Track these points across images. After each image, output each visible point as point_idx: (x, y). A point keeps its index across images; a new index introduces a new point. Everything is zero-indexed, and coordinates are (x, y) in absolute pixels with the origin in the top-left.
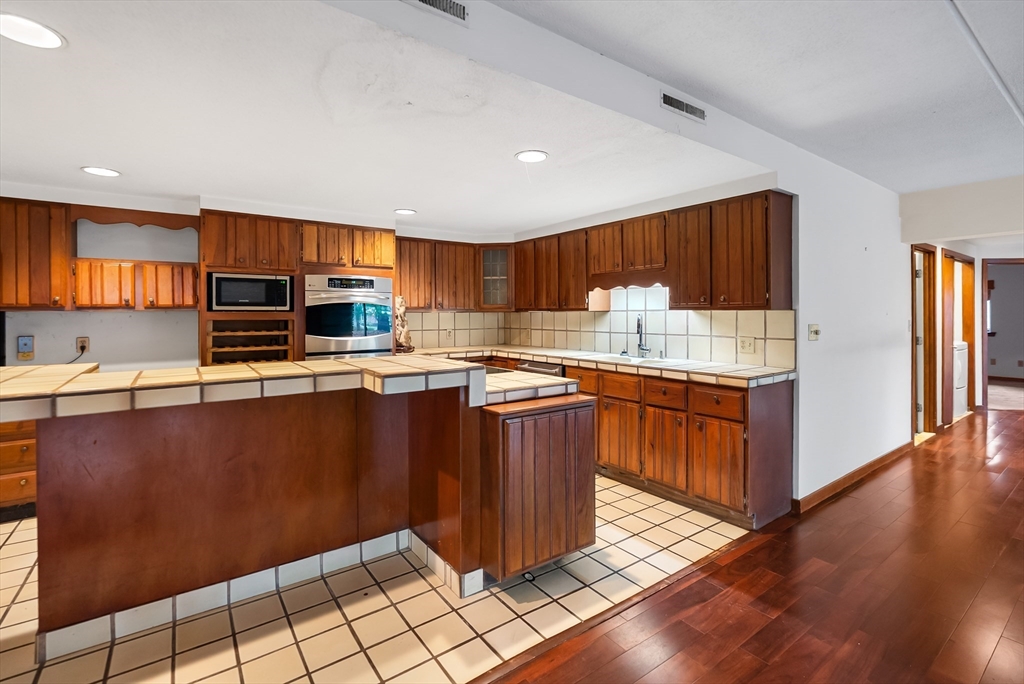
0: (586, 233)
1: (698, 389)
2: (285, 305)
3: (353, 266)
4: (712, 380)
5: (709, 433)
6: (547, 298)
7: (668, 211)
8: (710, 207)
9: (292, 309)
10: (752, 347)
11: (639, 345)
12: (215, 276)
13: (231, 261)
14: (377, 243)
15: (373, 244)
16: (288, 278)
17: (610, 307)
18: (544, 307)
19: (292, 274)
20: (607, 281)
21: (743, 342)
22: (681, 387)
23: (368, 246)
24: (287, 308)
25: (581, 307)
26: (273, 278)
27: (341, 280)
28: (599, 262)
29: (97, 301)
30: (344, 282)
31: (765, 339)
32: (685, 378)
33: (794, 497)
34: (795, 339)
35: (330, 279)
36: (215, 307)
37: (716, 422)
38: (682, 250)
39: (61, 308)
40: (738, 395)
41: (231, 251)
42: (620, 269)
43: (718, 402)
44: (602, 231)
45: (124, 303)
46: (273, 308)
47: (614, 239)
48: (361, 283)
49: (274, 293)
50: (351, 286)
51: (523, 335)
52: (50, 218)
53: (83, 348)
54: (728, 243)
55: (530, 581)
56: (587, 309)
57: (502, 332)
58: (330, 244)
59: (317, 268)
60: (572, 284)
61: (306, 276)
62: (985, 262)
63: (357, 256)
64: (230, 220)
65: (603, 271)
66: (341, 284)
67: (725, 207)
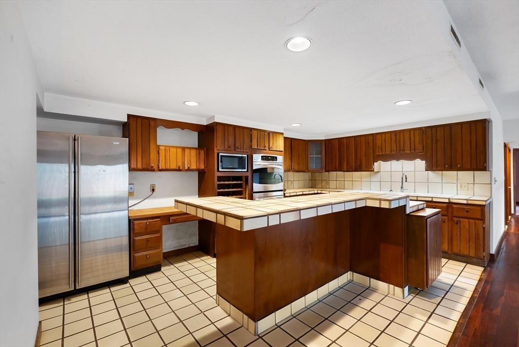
0: (373, 136)
1: (454, 206)
3: (269, 150)
4: (465, 202)
5: (462, 226)
6: (347, 165)
7: (425, 127)
8: (450, 125)
9: (248, 170)
10: (466, 188)
11: (402, 187)
12: (220, 154)
13: (226, 148)
14: (278, 139)
15: (276, 140)
16: (246, 156)
17: (380, 170)
18: (345, 170)
19: (247, 154)
20: (386, 158)
21: (461, 185)
22: (445, 205)
23: (275, 141)
24: (246, 170)
25: (370, 170)
26: (241, 155)
27: (266, 157)
28: (382, 149)
29: (168, 167)
31: (474, 184)
32: (447, 201)
33: (491, 253)
34: (491, 184)
35: (262, 156)
36: (220, 170)
37: (467, 220)
38: (434, 144)
39: (153, 170)
40: (479, 208)
41: (226, 142)
42: (395, 152)
43: (467, 212)
44: (383, 135)
45: (178, 167)
46: (241, 170)
47: (391, 139)
48: (273, 158)
49: (241, 162)
51: (324, 183)
52: (150, 125)
53: (153, 190)
54: (462, 142)
55: (423, 291)
56: (373, 171)
57: (310, 181)
58: (261, 139)
59: (257, 151)
60: (364, 159)
61: (254, 155)
62: (514, 149)
63: (271, 146)
64: (226, 127)
65: (384, 153)
66: (266, 159)
67: (460, 126)
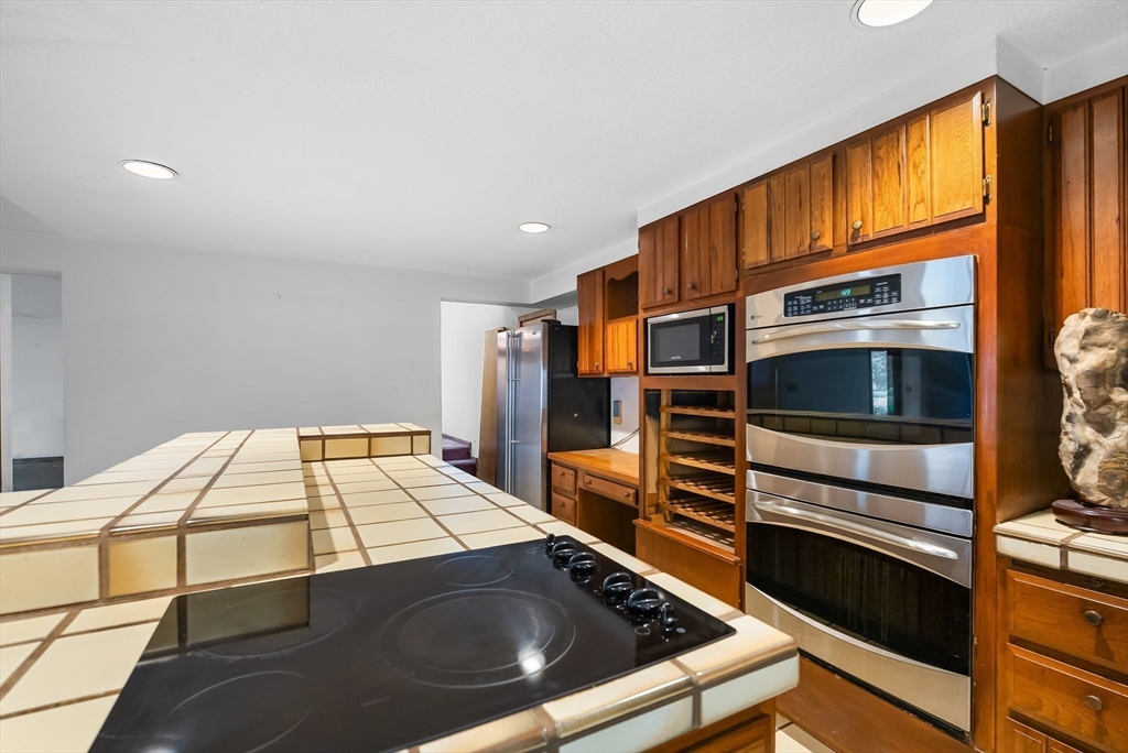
2: (723, 363)
9: (732, 370)
12: (650, 322)
16: (724, 309)
19: (731, 300)
23: (887, 177)
24: (724, 368)
26: (707, 312)
27: (811, 292)
29: (616, 366)
30: (823, 297)
35: (789, 297)
36: (650, 370)
39: (602, 375)
41: (659, 280)
46: (709, 369)
48: (866, 290)
49: (709, 340)
50: (839, 305)
59: (767, 276)
61: (748, 299)
63: (854, 220)
64: (659, 232)
66: (814, 303)
